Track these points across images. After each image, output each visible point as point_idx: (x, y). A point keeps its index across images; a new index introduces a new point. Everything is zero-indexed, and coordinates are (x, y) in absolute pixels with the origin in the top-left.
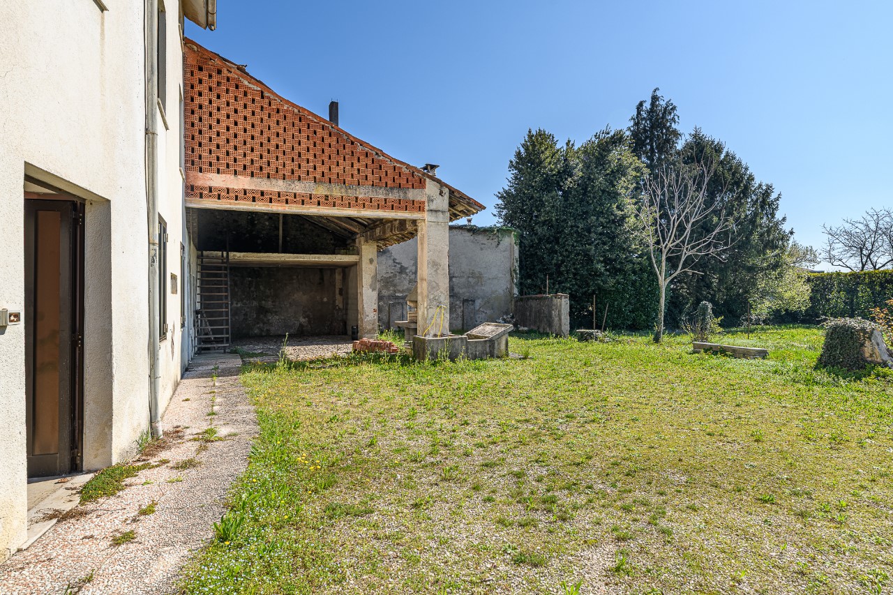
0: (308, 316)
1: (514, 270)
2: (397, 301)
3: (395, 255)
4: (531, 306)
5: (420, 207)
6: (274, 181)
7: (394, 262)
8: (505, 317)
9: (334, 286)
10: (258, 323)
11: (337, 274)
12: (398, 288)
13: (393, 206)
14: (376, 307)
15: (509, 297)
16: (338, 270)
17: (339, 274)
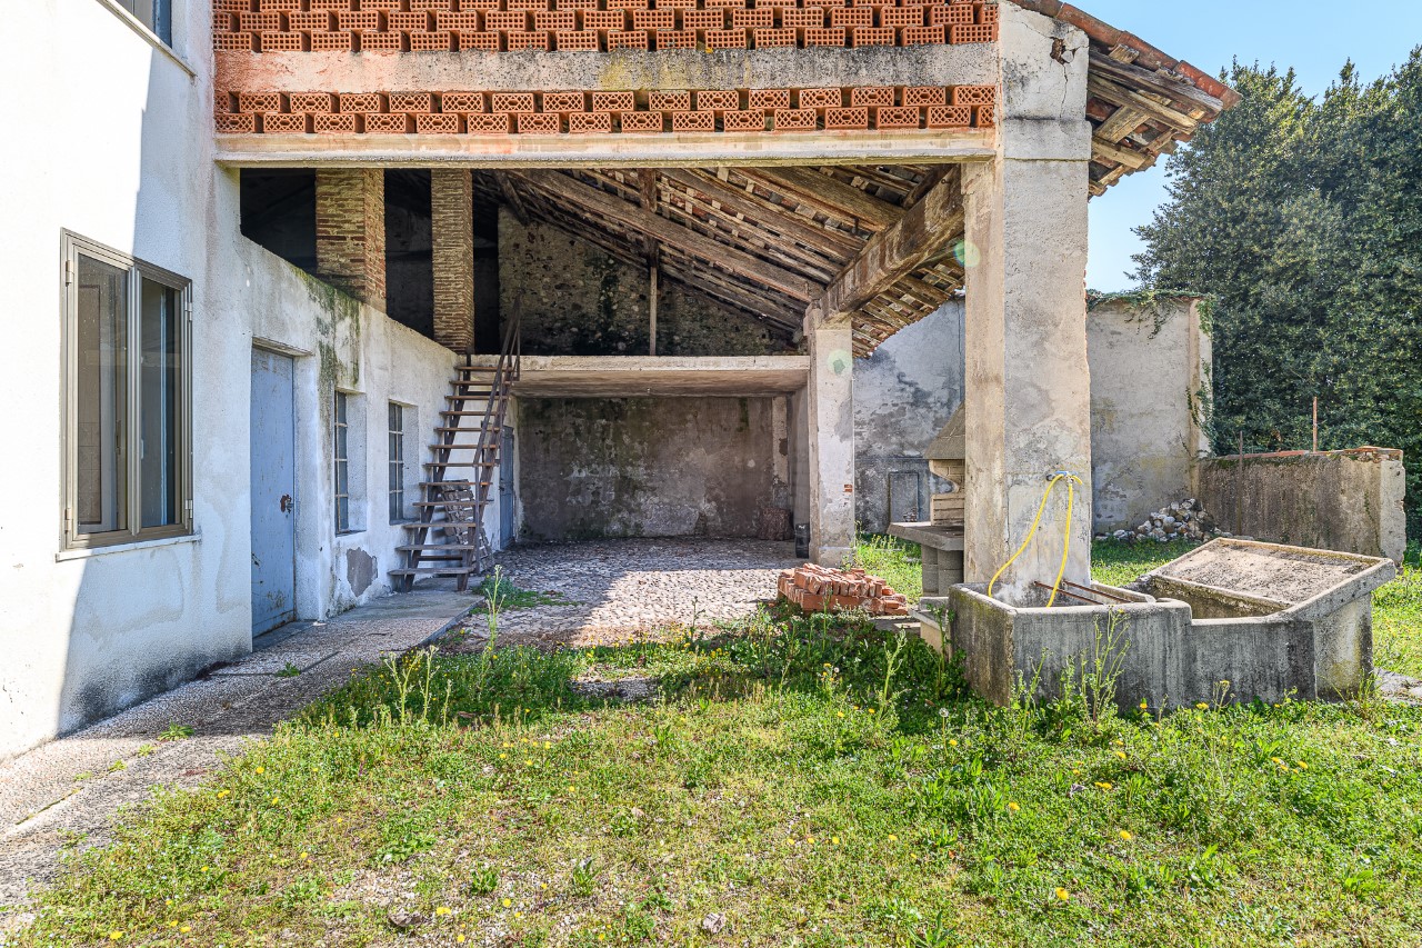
0: (716, 499)
1: (1199, 394)
2: (906, 468)
3: (901, 364)
4: (1258, 481)
5: (974, 111)
6: (471, 60)
7: (900, 381)
8: (1175, 506)
9: (771, 435)
10: (619, 511)
11: (775, 410)
12: (910, 438)
13: (872, 112)
14: (850, 479)
15: (1185, 459)
16: (779, 401)
17: (781, 409)
